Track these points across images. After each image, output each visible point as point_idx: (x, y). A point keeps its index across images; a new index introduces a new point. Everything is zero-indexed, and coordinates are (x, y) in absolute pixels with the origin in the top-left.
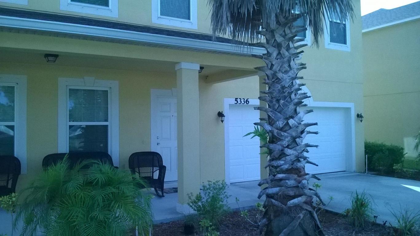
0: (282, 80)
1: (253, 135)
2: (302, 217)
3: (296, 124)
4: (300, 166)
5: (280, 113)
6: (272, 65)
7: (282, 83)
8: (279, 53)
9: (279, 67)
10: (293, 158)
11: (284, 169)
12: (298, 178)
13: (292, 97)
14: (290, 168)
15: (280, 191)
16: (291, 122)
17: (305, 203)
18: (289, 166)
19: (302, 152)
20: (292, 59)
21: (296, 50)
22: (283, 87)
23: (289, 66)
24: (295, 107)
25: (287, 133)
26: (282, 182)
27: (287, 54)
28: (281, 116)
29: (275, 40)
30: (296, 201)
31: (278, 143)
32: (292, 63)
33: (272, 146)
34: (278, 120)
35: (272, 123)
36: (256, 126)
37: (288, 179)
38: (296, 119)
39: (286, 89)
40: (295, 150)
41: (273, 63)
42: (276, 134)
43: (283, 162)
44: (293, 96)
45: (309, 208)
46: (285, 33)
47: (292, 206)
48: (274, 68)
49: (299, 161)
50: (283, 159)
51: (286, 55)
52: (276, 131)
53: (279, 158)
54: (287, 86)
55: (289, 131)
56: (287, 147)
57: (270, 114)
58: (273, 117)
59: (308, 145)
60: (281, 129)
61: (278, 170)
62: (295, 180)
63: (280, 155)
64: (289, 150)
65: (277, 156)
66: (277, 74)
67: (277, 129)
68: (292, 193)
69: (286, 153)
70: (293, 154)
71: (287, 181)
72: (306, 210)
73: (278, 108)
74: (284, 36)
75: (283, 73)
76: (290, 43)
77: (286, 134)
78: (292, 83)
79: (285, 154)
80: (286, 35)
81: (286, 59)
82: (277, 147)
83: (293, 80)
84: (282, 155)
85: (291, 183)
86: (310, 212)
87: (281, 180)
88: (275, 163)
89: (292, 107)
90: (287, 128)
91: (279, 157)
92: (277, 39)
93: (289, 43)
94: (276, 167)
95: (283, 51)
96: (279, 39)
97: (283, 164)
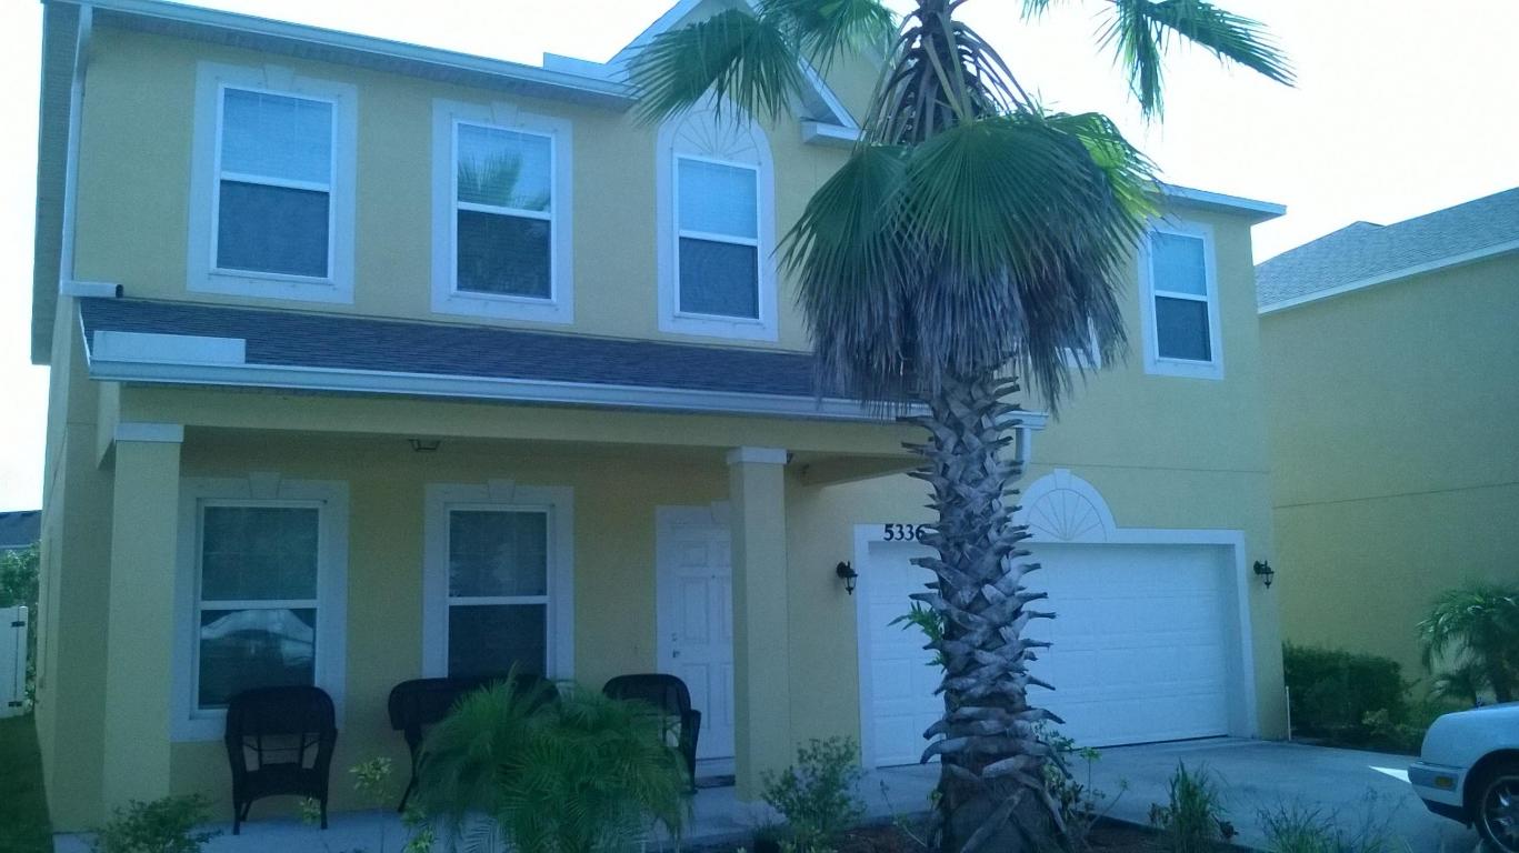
0: (968, 499)
1: (907, 621)
2: (1016, 803)
3: (1003, 596)
4: (1011, 690)
5: (966, 573)
6: (946, 467)
7: (968, 507)
8: (960, 442)
9: (960, 472)
10: (994, 670)
11: (977, 696)
12: (1008, 717)
13: (990, 537)
14: (988, 692)
15: (967, 744)
16: (989, 591)
17: (1025, 771)
18: (986, 689)
19: (1016, 660)
20: (988, 454)
21: (997, 433)
22: (970, 516)
23: (983, 469)
24: (997, 558)
25: (983, 616)
26: (973, 724)
27: (976, 442)
28: (968, 579)
29: (951, 413)
30: (1001, 765)
31: (963, 638)
32: (989, 462)
33: (949, 646)
34: (960, 589)
35: (950, 593)
36: (915, 602)
37: (985, 717)
38: (1002, 584)
39: (977, 520)
40: (1001, 654)
41: (949, 463)
42: (956, 619)
43: (973, 681)
44: (992, 534)
45: (1033, 783)
46: (972, 397)
47: (993, 776)
48: (950, 473)
49: (1010, 679)
50: (974, 674)
51: (975, 446)
52: (955, 613)
53: (965, 673)
54: (977, 511)
55: (986, 612)
56: (983, 646)
57: (944, 574)
58: (950, 582)
59: (1028, 643)
60: (968, 608)
61: (963, 698)
62: (1001, 719)
63: (967, 666)
64: (984, 653)
65: (961, 668)
66: (957, 488)
67: (960, 607)
68: (993, 749)
69: (980, 660)
70: (994, 662)
71: (982, 722)
72: (1027, 786)
73: (960, 560)
74: (970, 403)
75: (969, 484)
76: (984, 419)
77: (978, 618)
78: (991, 505)
79: (977, 662)
80: (974, 401)
81: (974, 455)
82: (959, 648)
83: (991, 500)
84: (972, 664)
85: (991, 725)
86: (1036, 790)
87: (969, 719)
88: (957, 684)
89: (990, 558)
90: (981, 605)
91: (964, 670)
92: (954, 411)
93: (981, 421)
94: (958, 693)
95: (969, 436)
96: (959, 411)
97: (975, 685)
